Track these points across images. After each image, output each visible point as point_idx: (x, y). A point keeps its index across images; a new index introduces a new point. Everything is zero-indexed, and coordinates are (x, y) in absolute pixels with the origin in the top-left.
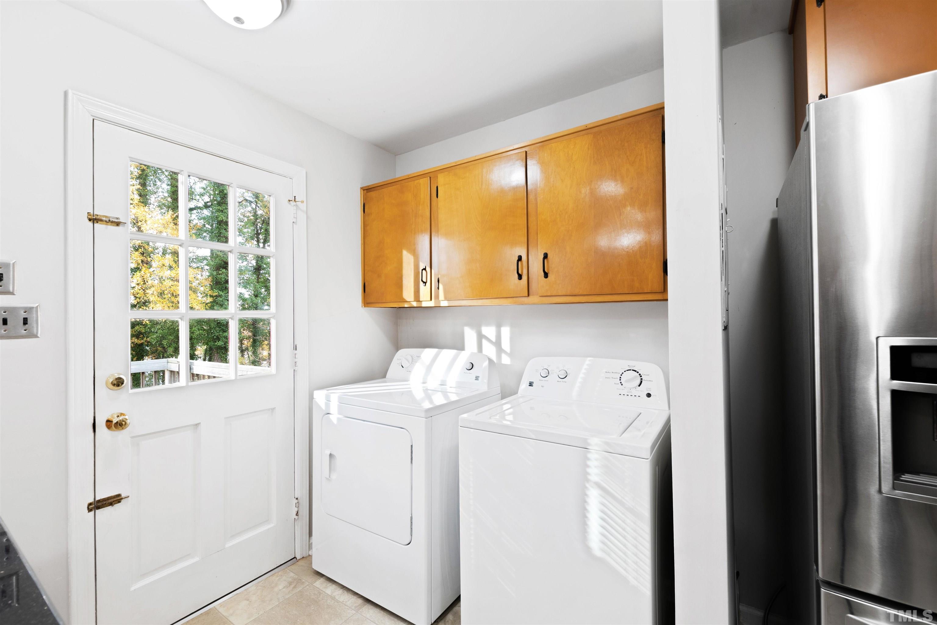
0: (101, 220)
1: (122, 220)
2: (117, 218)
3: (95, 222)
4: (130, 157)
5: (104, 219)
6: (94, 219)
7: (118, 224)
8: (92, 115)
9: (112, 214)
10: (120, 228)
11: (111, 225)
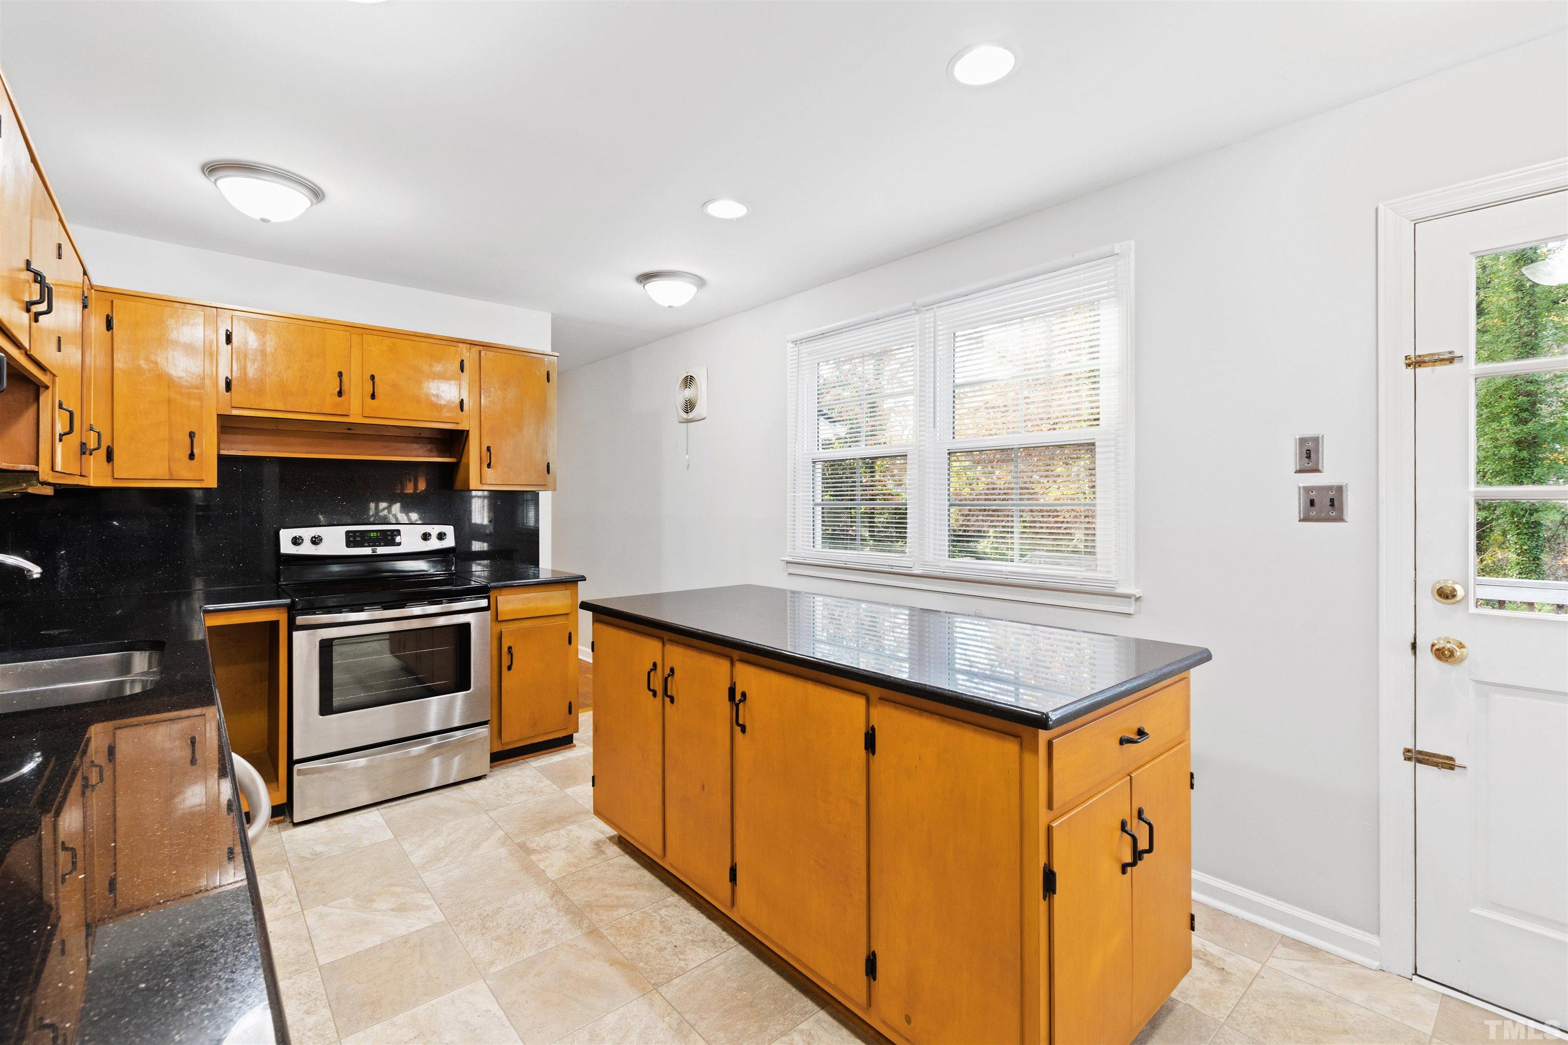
0: (1425, 362)
1: (1457, 354)
2: (1450, 353)
3: (1417, 365)
4: (1472, 253)
5: (1427, 359)
6: (1415, 363)
7: (1451, 360)
8: (1412, 221)
9: (1441, 348)
10: (1456, 365)
11: (1440, 365)
